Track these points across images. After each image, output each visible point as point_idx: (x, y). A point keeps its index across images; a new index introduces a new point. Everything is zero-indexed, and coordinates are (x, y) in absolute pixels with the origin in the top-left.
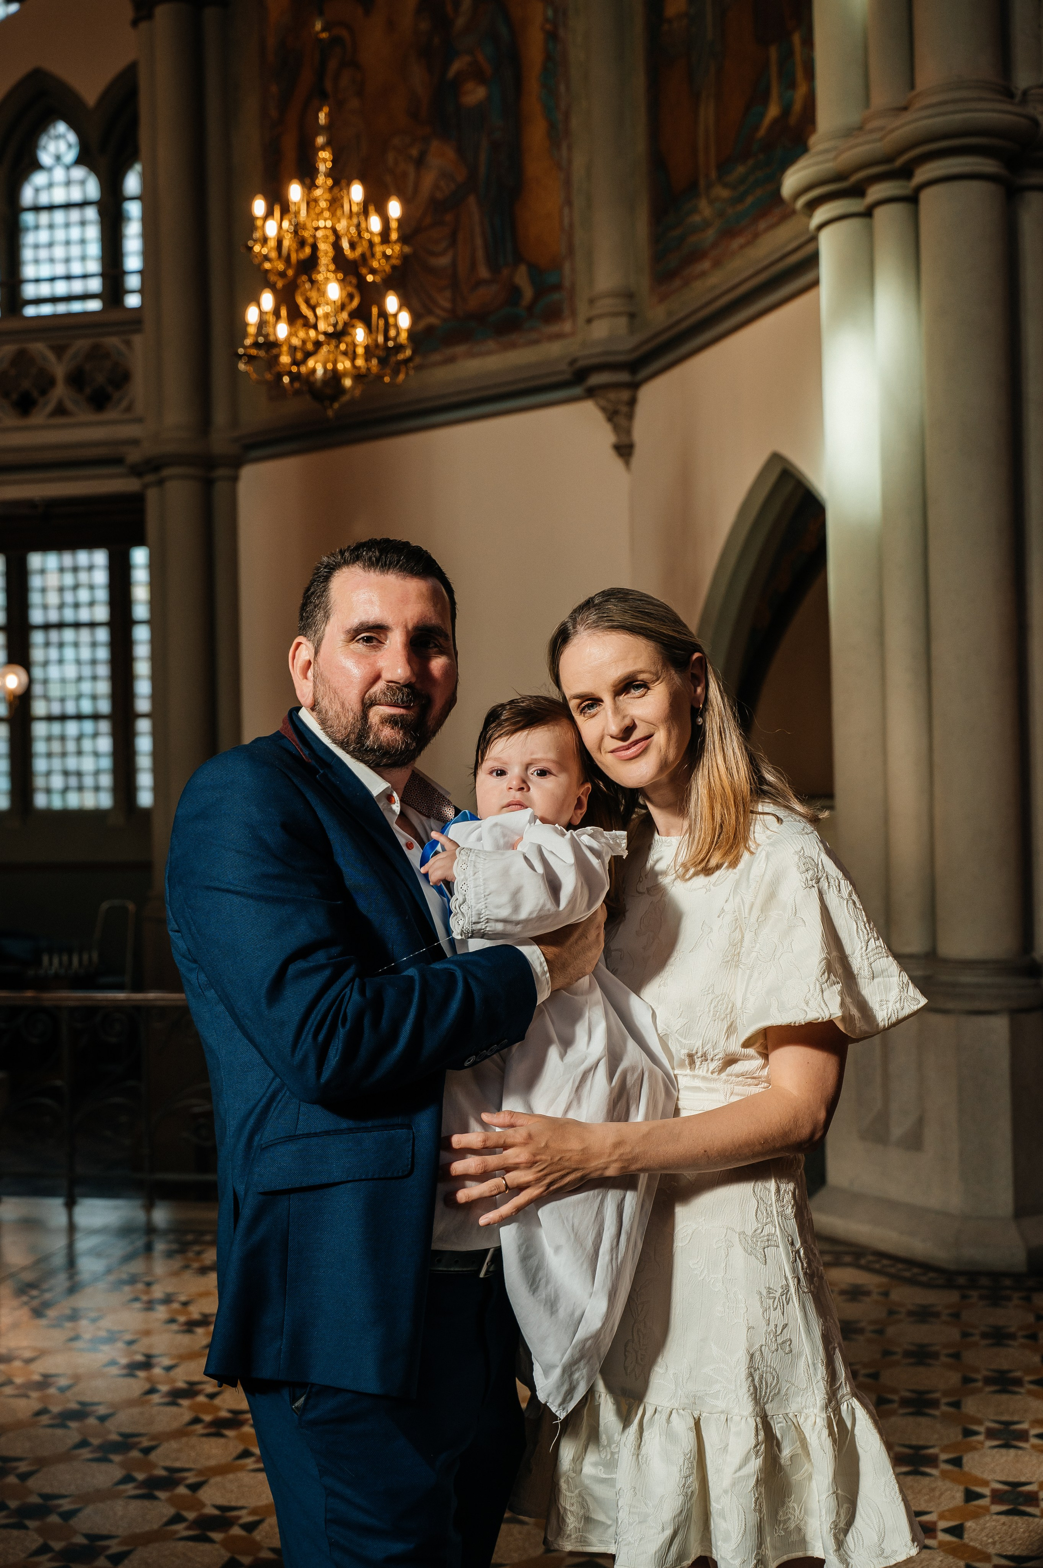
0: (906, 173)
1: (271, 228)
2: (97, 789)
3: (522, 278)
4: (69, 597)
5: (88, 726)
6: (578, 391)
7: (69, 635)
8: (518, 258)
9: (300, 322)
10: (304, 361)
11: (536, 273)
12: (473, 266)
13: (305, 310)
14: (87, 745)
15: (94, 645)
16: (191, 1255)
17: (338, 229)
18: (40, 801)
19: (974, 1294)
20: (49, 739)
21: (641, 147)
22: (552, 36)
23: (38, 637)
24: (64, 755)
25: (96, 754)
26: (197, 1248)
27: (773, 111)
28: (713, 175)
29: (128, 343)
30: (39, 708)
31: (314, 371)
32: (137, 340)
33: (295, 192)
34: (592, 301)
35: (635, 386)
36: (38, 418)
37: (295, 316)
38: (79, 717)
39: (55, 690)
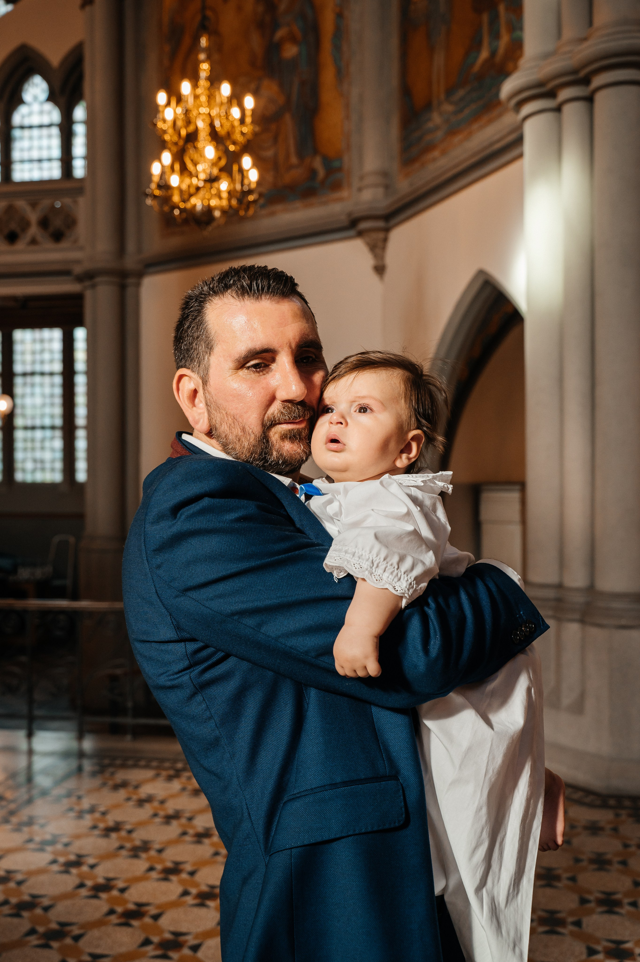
0: (586, 81)
1: (169, 114)
2: (53, 470)
3: (318, 164)
4: (38, 357)
5: (48, 433)
6: (352, 233)
7: (37, 379)
8: (316, 151)
9: (186, 174)
10: (188, 200)
11: (327, 161)
12: (287, 156)
13: (190, 166)
14: (47, 444)
15: (52, 385)
16: (107, 774)
17: (212, 115)
18: (19, 477)
19: (623, 812)
20: (25, 440)
21: (394, 82)
22: (340, 15)
23: (18, 381)
24: (33, 449)
25: (53, 450)
26: (111, 770)
27: (484, 54)
28: (442, 96)
29: (75, 202)
30: (19, 422)
31: (195, 206)
32: (82, 201)
33: (186, 87)
34: (362, 178)
35: (387, 230)
36: (20, 245)
37: (184, 170)
38: (43, 428)
39: (29, 412)
